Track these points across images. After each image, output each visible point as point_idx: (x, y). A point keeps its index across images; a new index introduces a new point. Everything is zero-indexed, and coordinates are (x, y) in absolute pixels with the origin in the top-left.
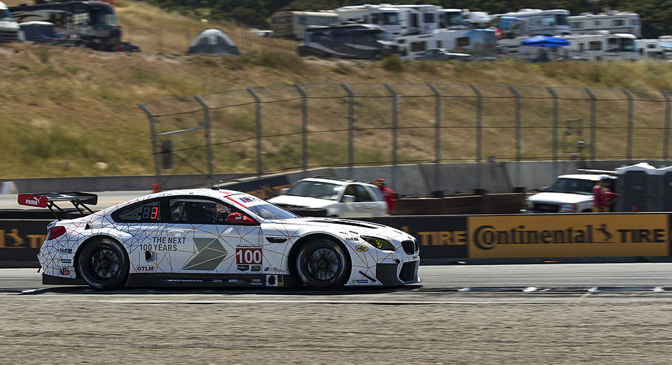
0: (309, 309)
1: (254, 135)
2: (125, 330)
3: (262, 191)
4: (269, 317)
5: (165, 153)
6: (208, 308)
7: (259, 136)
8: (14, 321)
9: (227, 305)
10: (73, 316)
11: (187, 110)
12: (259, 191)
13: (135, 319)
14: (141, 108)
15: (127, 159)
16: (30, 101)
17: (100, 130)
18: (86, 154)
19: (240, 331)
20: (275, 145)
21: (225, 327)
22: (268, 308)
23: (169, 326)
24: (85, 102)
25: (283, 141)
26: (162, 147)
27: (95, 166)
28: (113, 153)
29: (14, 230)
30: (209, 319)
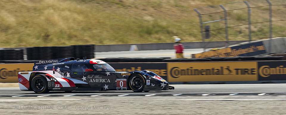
0: (278, 103)
1: (247, 23)
2: (194, 113)
3: (251, 48)
4: (260, 106)
5: (207, 32)
6: (231, 102)
7: (250, 23)
8: (143, 109)
9: (240, 101)
10: (170, 107)
11: (215, 12)
12: (250, 48)
13: (198, 108)
14: (195, 10)
15: (187, 34)
16: (142, 8)
17: (175, 21)
18: (168, 32)
19: (247, 113)
20: (255, 27)
21: (240, 111)
22: (259, 103)
23: (214, 111)
24: (168, 9)
25: (259, 26)
26: (206, 29)
27: (172, 38)
28: (180, 32)
29: (139, 68)
30: (232, 108)
